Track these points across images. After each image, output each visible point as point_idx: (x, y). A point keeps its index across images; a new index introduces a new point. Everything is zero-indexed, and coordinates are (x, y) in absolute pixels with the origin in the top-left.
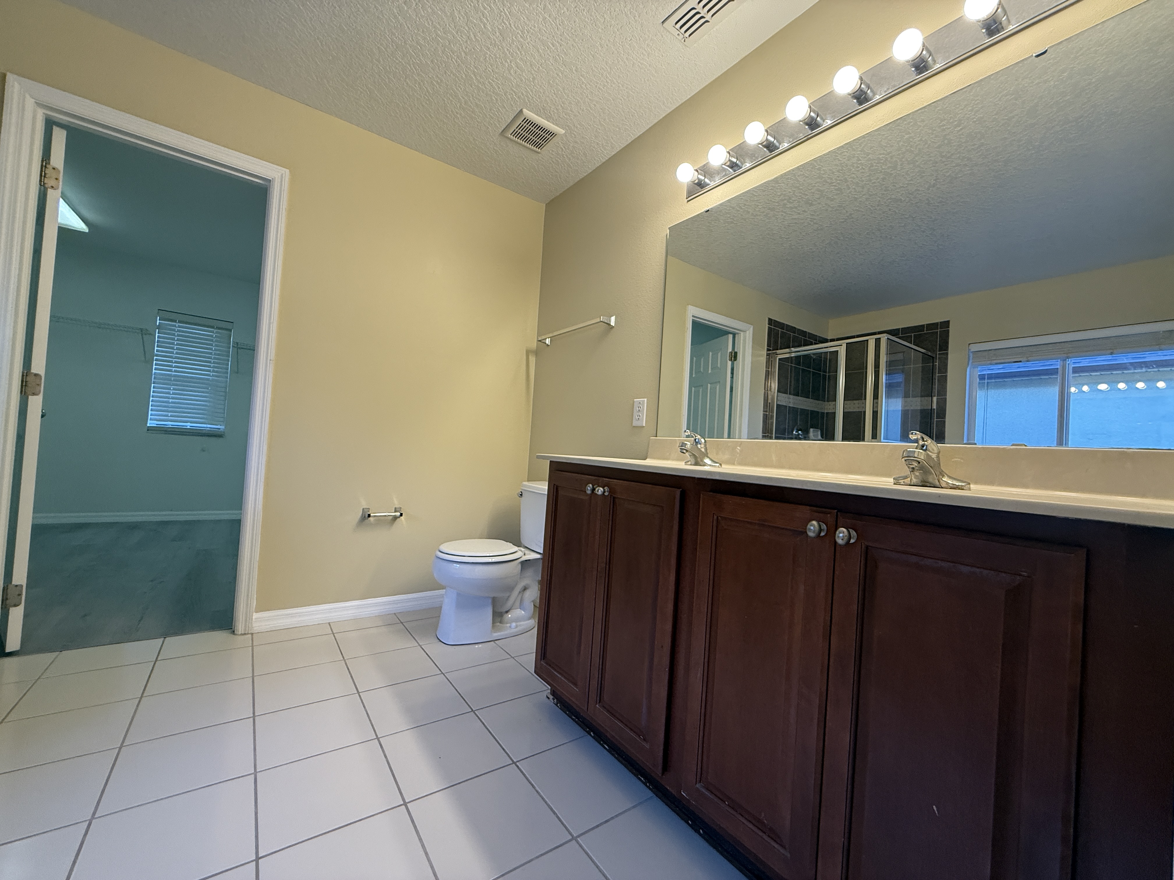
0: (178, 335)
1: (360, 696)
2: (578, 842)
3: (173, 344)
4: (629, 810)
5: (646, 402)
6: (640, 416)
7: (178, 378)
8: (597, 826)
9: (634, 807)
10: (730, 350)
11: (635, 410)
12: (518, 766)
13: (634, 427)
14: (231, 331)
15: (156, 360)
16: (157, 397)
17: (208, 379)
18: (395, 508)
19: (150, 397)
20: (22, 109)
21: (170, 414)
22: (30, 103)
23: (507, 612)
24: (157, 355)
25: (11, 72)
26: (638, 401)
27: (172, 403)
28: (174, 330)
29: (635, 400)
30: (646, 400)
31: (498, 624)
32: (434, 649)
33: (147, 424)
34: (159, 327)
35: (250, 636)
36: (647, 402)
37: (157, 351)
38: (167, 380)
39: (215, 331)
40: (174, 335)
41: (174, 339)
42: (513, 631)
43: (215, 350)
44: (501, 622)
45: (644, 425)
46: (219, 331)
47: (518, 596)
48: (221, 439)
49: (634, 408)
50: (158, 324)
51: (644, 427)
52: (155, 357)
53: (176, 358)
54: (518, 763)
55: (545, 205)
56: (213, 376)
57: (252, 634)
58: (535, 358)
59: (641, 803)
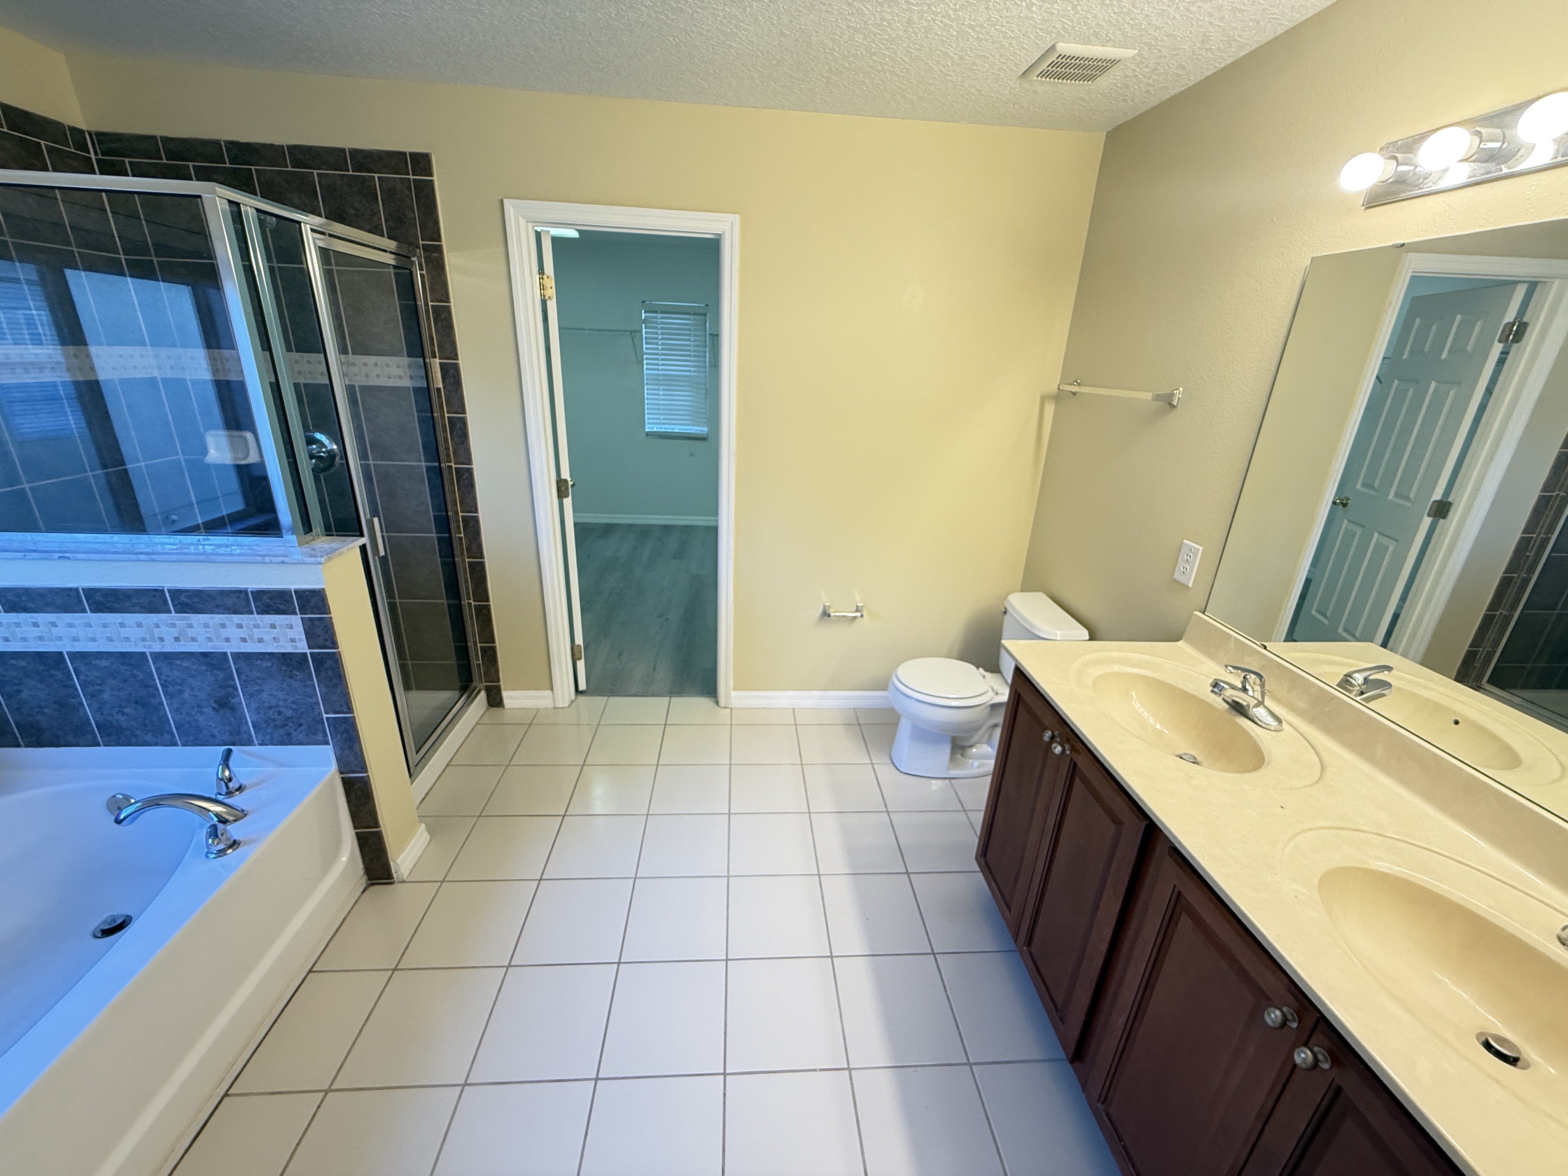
0: (662, 328)
1: (810, 817)
2: (972, 1069)
3: (657, 338)
4: (1036, 1061)
5: (1200, 552)
6: (1187, 569)
7: (666, 378)
8: (996, 1063)
9: (1043, 1061)
10: (1510, 317)
11: (1180, 560)
12: (936, 959)
13: (1176, 581)
14: (705, 315)
15: (647, 359)
16: (651, 399)
17: (689, 376)
18: (857, 607)
19: (644, 400)
20: (518, 224)
21: (662, 417)
22: (522, 221)
23: (971, 746)
24: (646, 354)
25: (506, 198)
26: (1188, 545)
27: (663, 405)
28: (656, 323)
29: (1185, 541)
30: (1201, 548)
31: (959, 756)
32: (886, 773)
33: (644, 429)
34: (645, 321)
35: (729, 710)
36: (1202, 554)
37: (646, 349)
38: (657, 380)
39: (692, 317)
40: (656, 328)
41: (657, 333)
42: (975, 772)
43: (695, 341)
44: (962, 755)
45: (1190, 586)
46: (697, 317)
47: (985, 732)
48: (704, 443)
49: (1181, 555)
50: (643, 318)
51: (1189, 587)
52: (645, 356)
53: (662, 354)
54: (937, 956)
55: (1105, 134)
56: (695, 371)
57: (731, 709)
58: (1053, 407)
59: (1049, 1060)
